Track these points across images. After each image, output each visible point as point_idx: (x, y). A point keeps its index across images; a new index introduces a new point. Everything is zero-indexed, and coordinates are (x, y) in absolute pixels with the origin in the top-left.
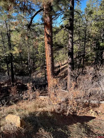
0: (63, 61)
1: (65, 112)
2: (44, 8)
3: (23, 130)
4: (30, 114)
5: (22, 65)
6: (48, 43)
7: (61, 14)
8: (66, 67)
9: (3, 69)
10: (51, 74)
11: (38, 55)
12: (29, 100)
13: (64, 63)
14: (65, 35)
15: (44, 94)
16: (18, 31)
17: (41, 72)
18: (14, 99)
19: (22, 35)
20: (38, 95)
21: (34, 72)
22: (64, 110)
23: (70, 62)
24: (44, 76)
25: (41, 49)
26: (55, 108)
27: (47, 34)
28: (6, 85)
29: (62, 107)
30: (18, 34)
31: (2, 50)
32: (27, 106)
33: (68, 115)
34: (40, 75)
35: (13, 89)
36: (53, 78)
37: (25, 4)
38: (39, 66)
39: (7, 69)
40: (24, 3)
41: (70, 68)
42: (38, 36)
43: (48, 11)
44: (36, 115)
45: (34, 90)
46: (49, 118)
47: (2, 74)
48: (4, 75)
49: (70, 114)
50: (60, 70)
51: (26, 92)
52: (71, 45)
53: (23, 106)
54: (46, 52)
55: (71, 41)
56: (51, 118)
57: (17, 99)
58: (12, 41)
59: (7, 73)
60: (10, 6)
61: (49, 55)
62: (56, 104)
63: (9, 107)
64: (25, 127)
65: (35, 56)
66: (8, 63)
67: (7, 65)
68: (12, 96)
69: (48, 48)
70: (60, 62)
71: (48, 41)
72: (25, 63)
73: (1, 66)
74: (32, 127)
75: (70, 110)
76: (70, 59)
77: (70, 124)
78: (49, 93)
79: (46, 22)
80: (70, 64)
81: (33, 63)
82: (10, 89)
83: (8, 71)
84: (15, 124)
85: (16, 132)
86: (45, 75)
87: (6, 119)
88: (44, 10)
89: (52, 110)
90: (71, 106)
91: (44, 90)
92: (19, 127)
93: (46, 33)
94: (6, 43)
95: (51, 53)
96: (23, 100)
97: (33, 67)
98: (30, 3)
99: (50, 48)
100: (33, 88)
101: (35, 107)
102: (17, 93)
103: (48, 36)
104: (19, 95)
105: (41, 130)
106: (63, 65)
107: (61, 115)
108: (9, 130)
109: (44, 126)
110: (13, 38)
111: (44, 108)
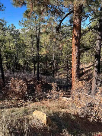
0: (87, 63)
1: (89, 117)
2: (74, 10)
3: (49, 128)
4: (54, 113)
5: (46, 65)
6: (76, 45)
7: (90, 15)
8: (91, 70)
9: (30, 68)
10: (75, 76)
11: (62, 56)
12: (53, 100)
13: (89, 66)
14: (91, 37)
15: (66, 96)
16: (47, 33)
17: (64, 73)
18: (38, 96)
19: (50, 37)
20: (61, 95)
21: (57, 72)
22: (87, 115)
23: (97, 65)
24: (66, 77)
25: (66, 51)
26: (78, 111)
27: (75, 36)
28: (32, 83)
29: (86, 111)
30: (48, 36)
31: (31, 50)
32: (50, 105)
33: (92, 121)
34: (62, 76)
35: (38, 87)
36: (78, 80)
37: (57, 8)
38: (62, 67)
39: (33, 68)
40: (55, 7)
41: (96, 71)
42: (66, 38)
43: (78, 13)
44: (60, 115)
45: (58, 90)
46: (73, 121)
47: (29, 72)
48: (30, 73)
49: (94, 120)
50: (83, 72)
51: (50, 91)
52: (99, 47)
53: (46, 104)
54: (73, 53)
55: (99, 43)
56: (74, 121)
57: (41, 96)
58: (41, 43)
59: (33, 71)
60: (43, 10)
61: (75, 57)
62: (80, 107)
63: (34, 103)
64: (50, 125)
65: (59, 57)
66: (35, 62)
67: (34, 65)
68: (37, 93)
69: (75, 49)
70: (84, 64)
71: (75, 43)
72: (49, 64)
73: (29, 65)
74: (57, 127)
75: (94, 116)
76: (97, 62)
77: (95, 132)
78: (72, 95)
79: (75, 24)
80: (96, 67)
81: (57, 64)
82: (36, 87)
83: (35, 70)
84: (41, 120)
85: (42, 128)
86: (68, 76)
87: (33, 114)
88: (74, 12)
89: (75, 113)
90: (96, 113)
91: (67, 92)
92: (45, 124)
93: (74, 34)
94: (35, 45)
95: (78, 54)
96: (46, 98)
97: (57, 68)
98: (61, 6)
99: (77, 50)
100: (57, 88)
101: (58, 107)
102: (41, 91)
103: (76, 38)
104: (43, 93)
105: (65, 131)
106: (87, 68)
107: (84, 120)
108: (36, 125)
109: (67, 129)
110: (42, 40)
111: (67, 110)
